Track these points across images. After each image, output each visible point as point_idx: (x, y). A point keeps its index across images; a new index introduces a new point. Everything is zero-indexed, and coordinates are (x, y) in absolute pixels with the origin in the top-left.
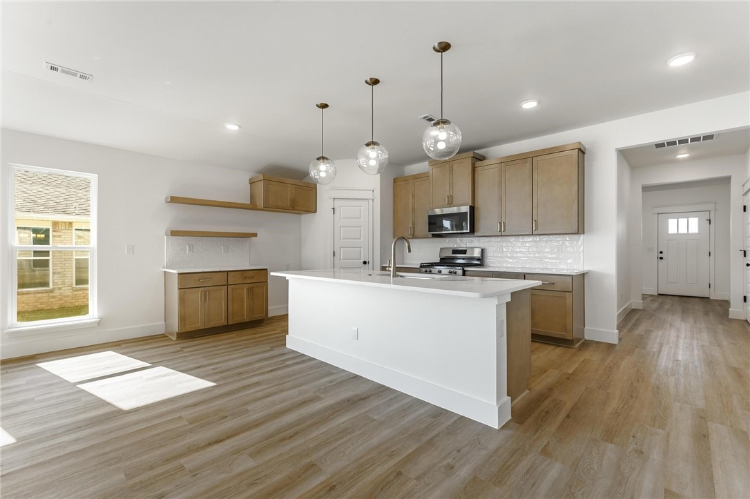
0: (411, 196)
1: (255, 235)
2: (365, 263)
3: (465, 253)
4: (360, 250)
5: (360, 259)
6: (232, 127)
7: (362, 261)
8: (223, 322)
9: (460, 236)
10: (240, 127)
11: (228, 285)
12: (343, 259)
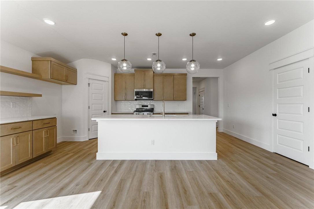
0: (124, 82)
1: (40, 96)
2: (104, 112)
3: (148, 107)
4: (102, 106)
5: (102, 110)
6: (50, 22)
7: (103, 111)
8: (29, 157)
9: (149, 100)
10: (55, 23)
11: (32, 130)
12: (94, 110)
